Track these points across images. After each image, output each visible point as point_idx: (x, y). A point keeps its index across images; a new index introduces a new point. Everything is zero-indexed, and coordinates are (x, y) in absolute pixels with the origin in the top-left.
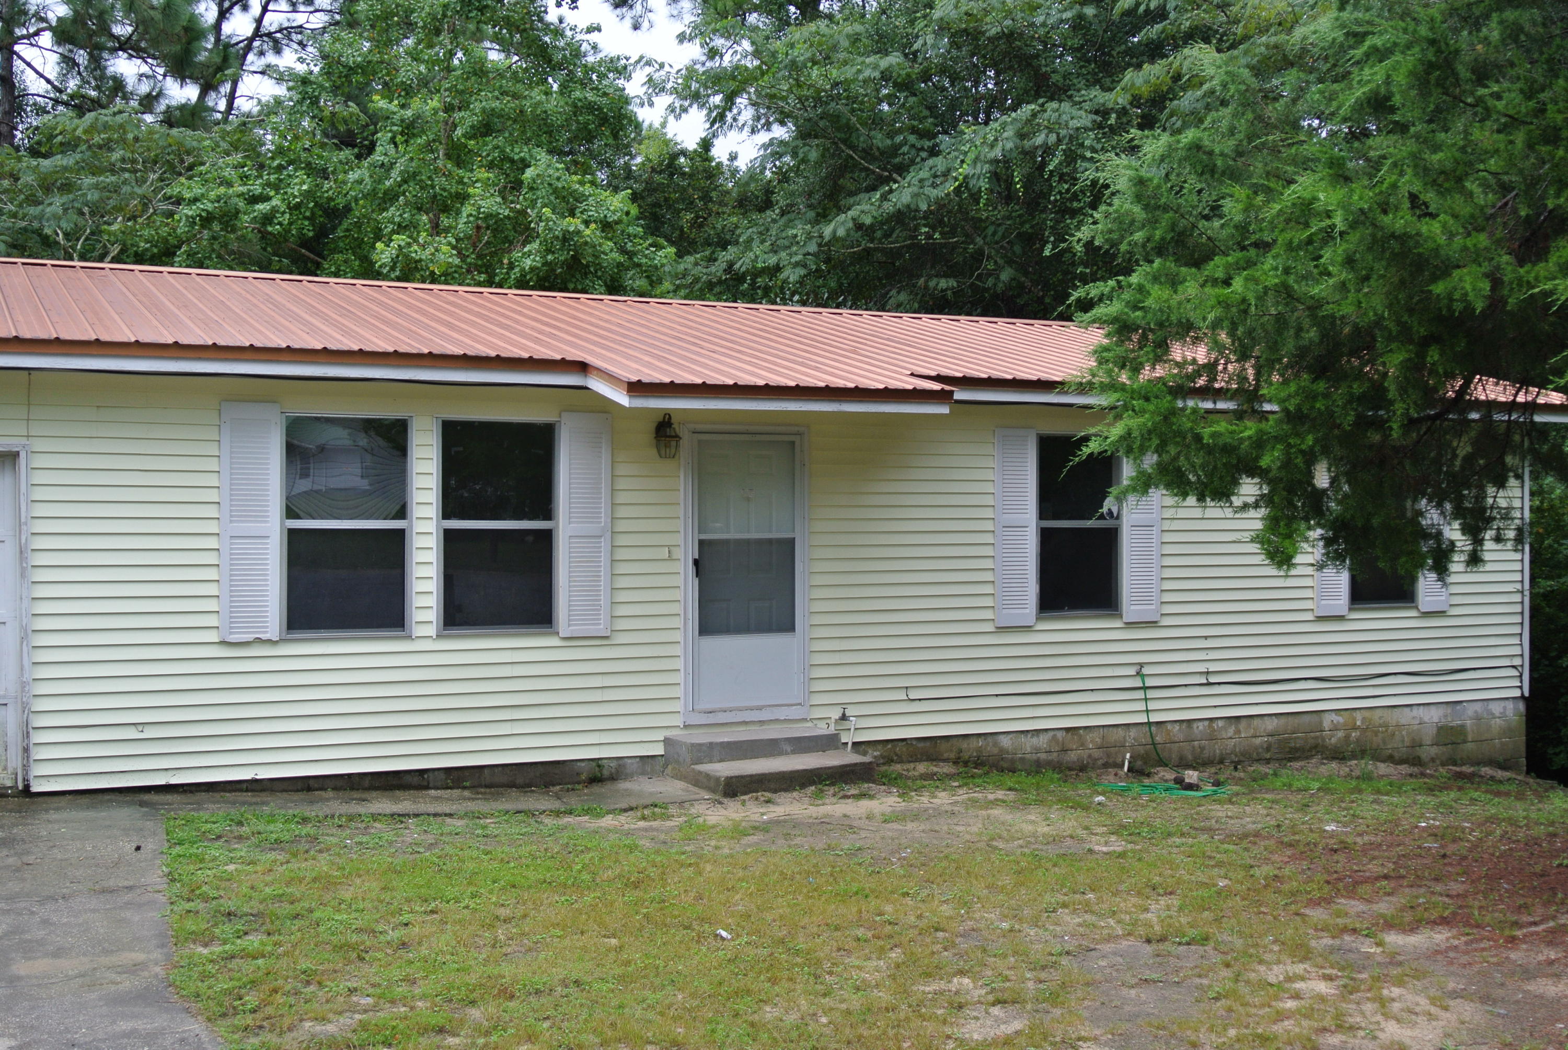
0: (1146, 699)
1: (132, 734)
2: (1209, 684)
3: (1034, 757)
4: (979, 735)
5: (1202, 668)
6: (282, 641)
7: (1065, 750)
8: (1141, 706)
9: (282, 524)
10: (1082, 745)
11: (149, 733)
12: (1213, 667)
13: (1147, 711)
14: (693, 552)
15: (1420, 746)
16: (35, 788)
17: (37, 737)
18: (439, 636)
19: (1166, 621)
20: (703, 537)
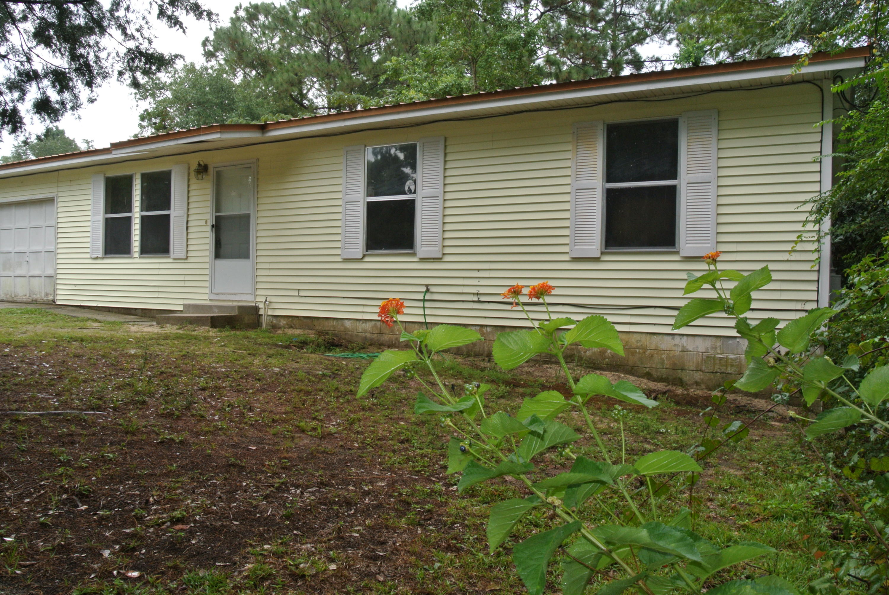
0: (424, 308)
1: (73, 287)
2: (479, 302)
3: (364, 335)
4: (334, 319)
5: (474, 290)
6: (103, 258)
7: (381, 333)
8: (421, 312)
9: (103, 216)
10: (392, 331)
11: (78, 287)
12: (482, 290)
13: (425, 315)
14: (211, 221)
15: (682, 370)
16: (58, 302)
17: (59, 287)
18: (140, 257)
19: (447, 258)
20: (218, 214)
